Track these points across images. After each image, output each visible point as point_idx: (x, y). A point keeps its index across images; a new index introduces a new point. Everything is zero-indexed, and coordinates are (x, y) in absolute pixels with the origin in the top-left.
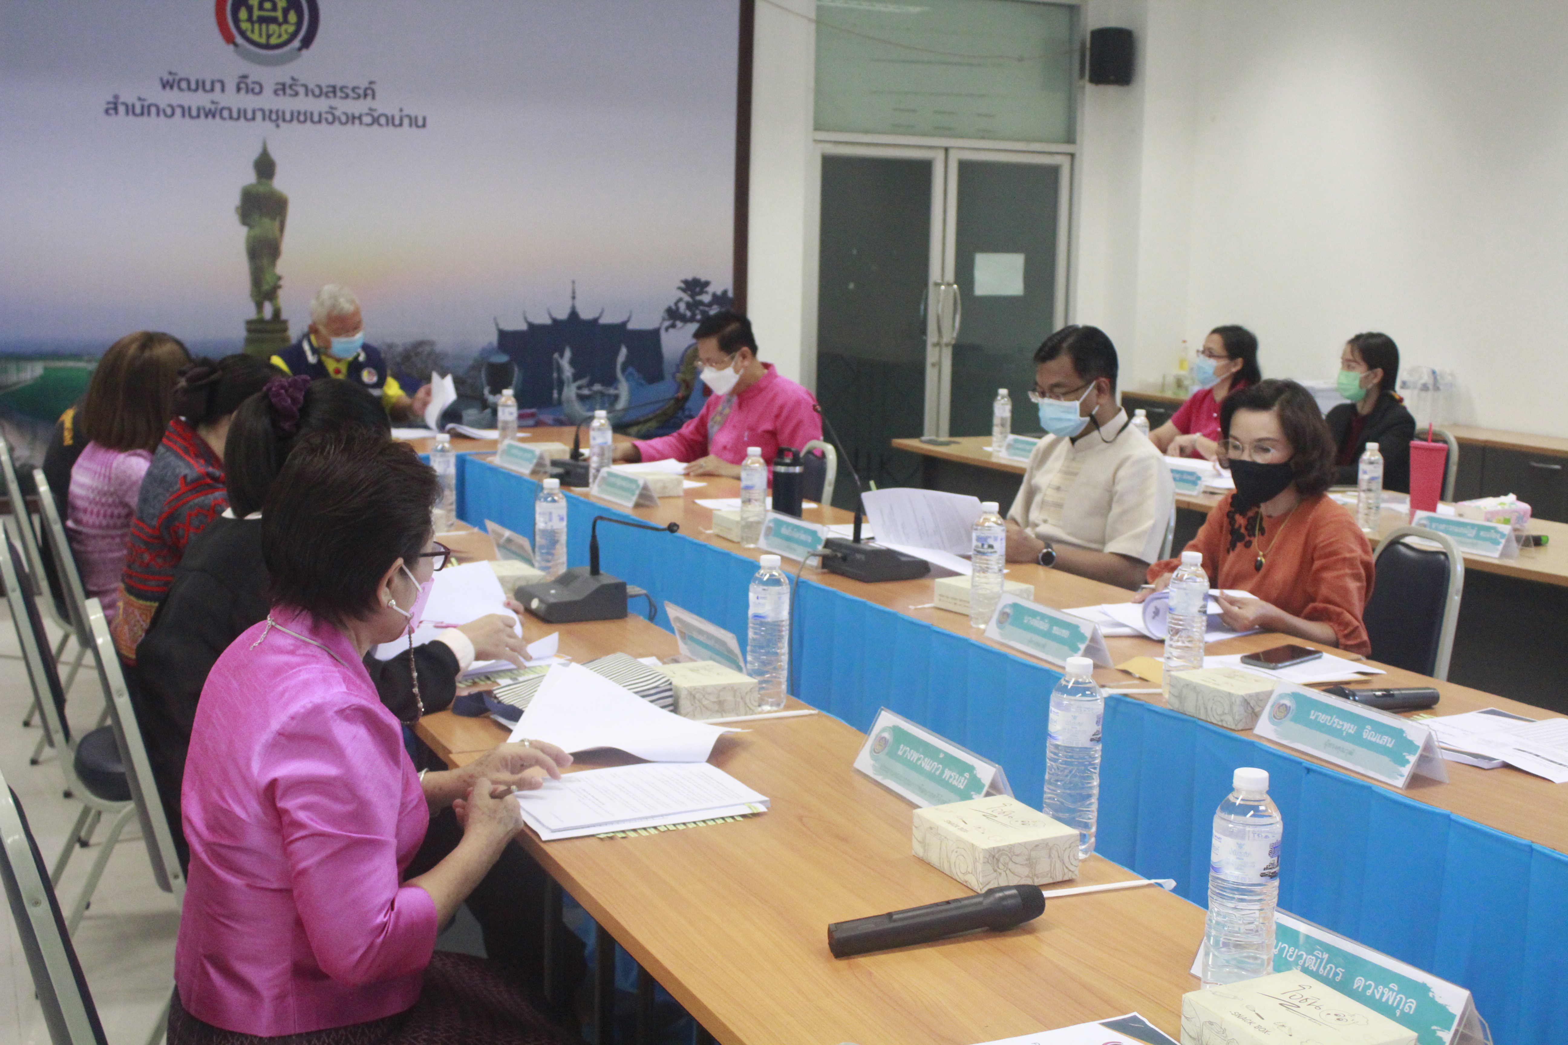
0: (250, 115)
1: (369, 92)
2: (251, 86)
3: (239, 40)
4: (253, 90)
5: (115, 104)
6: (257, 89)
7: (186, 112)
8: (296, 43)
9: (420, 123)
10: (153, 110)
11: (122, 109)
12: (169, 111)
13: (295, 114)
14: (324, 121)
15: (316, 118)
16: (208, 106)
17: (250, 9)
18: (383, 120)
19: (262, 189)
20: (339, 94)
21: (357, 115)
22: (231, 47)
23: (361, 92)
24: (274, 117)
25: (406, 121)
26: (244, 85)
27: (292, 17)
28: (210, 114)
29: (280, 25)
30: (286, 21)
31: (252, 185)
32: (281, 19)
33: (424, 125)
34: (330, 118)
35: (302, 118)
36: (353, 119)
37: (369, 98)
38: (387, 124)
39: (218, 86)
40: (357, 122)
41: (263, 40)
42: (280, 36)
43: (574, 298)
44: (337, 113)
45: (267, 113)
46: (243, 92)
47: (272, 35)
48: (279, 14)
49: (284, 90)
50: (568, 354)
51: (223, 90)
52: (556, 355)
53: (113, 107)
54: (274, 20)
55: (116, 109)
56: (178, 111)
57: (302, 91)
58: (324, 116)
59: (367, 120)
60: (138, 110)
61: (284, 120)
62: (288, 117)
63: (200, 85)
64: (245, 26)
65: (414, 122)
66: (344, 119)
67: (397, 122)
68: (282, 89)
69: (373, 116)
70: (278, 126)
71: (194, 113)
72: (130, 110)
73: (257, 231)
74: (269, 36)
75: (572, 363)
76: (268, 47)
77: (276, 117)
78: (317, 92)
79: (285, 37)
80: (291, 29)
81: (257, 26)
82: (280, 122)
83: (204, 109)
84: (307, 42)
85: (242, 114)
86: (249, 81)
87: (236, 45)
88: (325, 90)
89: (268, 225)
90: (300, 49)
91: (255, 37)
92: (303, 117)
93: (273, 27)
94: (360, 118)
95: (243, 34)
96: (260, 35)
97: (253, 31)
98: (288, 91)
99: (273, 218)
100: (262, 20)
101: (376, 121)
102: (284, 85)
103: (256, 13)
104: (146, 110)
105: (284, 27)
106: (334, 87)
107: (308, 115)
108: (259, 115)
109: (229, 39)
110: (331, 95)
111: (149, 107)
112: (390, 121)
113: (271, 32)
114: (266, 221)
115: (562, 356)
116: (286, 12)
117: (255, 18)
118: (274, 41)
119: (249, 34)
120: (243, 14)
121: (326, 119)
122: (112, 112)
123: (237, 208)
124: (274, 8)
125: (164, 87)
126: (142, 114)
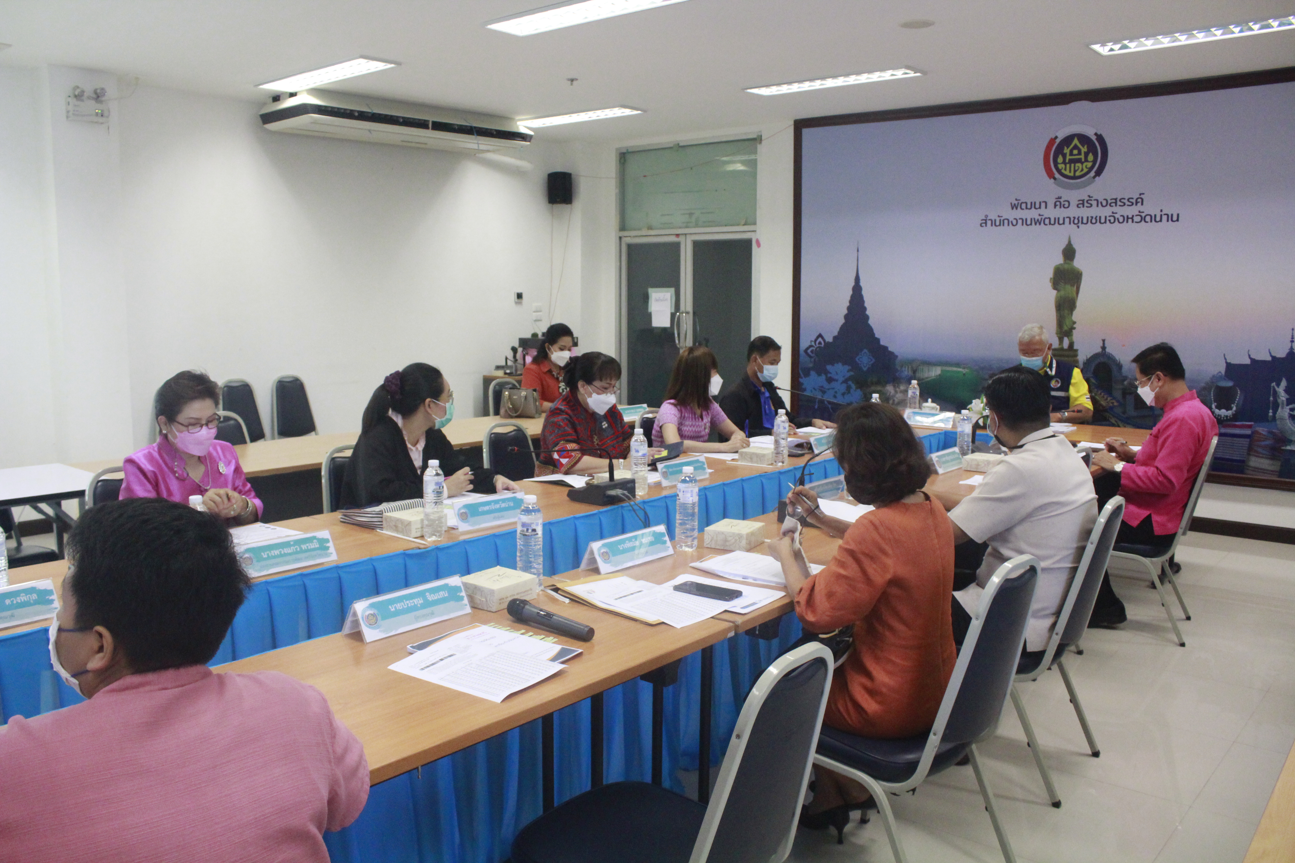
0: (1061, 222)
1: (1140, 200)
2: (1063, 203)
3: (1057, 175)
4: (1064, 205)
5: (986, 220)
6: (1066, 206)
7: (1024, 222)
8: (1092, 174)
9: (1175, 218)
10: (1006, 222)
11: (989, 223)
12: (1014, 222)
13: (1090, 219)
14: (1108, 222)
15: (1103, 220)
16: (1037, 217)
17: (1064, 156)
18: (1148, 218)
19: (1066, 266)
20: (1119, 203)
21: (1130, 216)
22: (1052, 180)
23: (1134, 201)
24: (1076, 221)
25: (1165, 218)
26: (1059, 203)
27: (1091, 157)
28: (1037, 222)
29: (1082, 163)
30: (1086, 160)
31: (1061, 264)
32: (1083, 160)
33: (1178, 220)
34: (1112, 220)
35: (1094, 221)
36: (1127, 219)
37: (1139, 204)
38: (1151, 221)
39: (1043, 205)
40: (1130, 220)
41: (1072, 174)
42: (1082, 170)
43: (1292, 342)
44: (1117, 216)
45: (1072, 219)
46: (1058, 207)
47: (1078, 170)
48: (1082, 157)
49: (1083, 204)
50: (1284, 383)
51: (1046, 208)
52: (1274, 384)
53: (984, 222)
54: (1079, 161)
55: (986, 223)
56: (1020, 222)
57: (1094, 203)
58: (1108, 218)
59: (1137, 219)
60: (998, 223)
61: (1082, 223)
62: (1085, 221)
63: (1033, 205)
64: (1061, 166)
65: (1170, 218)
66: (1121, 219)
67: (1158, 219)
68: (1082, 203)
69: (1141, 216)
70: (1078, 227)
71: (1029, 222)
72: (994, 223)
73: (1062, 293)
74: (1075, 171)
75: (1286, 391)
76: (1074, 178)
77: (1078, 222)
78: (1104, 203)
79: (1085, 170)
80: (1089, 165)
81: (1068, 166)
82: (1080, 224)
83: (1034, 219)
84: (1099, 173)
85: (1057, 221)
86: (1062, 200)
87: (1055, 179)
88: (1109, 201)
89: (1069, 290)
90: (1094, 177)
91: (1067, 173)
92: (1097, 220)
93: (1079, 165)
94: (1132, 218)
95: (1059, 171)
96: (1070, 172)
97: (1065, 170)
98: (1086, 204)
99: (1072, 285)
100: (1071, 161)
101: (1143, 219)
102: (1083, 201)
103: (1068, 157)
104: (1002, 223)
105: (1085, 164)
106: (1116, 199)
107: (1098, 218)
108: (1067, 220)
109: (1051, 175)
110: (1114, 204)
111: (1003, 220)
112: (1153, 219)
113: (1076, 168)
114: (1068, 287)
115: (1278, 385)
116: (1086, 155)
117: (1067, 161)
118: (1078, 174)
119: (1063, 171)
120: (1060, 159)
121: (1110, 220)
122: (984, 225)
123: (1051, 279)
124: (1080, 153)
125: (1013, 209)
126: (1000, 225)
